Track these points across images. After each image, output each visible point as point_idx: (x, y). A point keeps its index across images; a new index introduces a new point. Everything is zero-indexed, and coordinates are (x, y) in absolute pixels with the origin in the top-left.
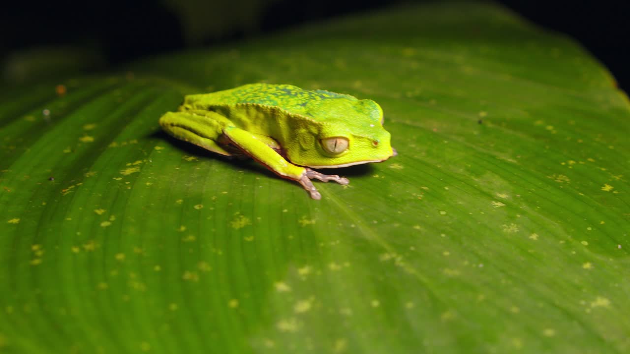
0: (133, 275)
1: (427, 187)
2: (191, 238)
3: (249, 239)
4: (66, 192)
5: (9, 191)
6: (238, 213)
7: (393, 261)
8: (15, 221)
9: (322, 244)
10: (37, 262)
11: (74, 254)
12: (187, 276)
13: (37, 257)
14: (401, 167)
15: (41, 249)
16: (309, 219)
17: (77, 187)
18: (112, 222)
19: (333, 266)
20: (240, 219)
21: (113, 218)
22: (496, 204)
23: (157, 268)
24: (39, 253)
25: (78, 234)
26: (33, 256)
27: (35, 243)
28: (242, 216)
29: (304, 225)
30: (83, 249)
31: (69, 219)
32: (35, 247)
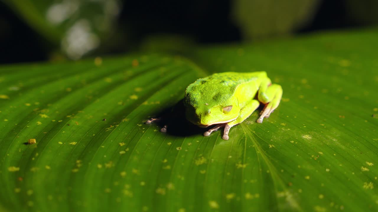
0: (127, 186)
1: (322, 152)
2: (168, 167)
3: (203, 172)
4: (108, 129)
5: (78, 124)
6: (201, 155)
7: (285, 197)
8: (74, 143)
9: (245, 181)
10: (76, 170)
11: (98, 169)
12: (160, 191)
13: (77, 167)
14: (310, 138)
15: (81, 163)
16: (242, 164)
17: (115, 127)
18: (126, 152)
19: (248, 196)
20: (201, 159)
21: (127, 150)
22: (363, 169)
23: (143, 184)
24: (79, 165)
25: (105, 156)
26: (75, 167)
27: (79, 159)
28: (203, 157)
29: (238, 168)
30: (104, 166)
31: (103, 147)
32: (78, 161)
